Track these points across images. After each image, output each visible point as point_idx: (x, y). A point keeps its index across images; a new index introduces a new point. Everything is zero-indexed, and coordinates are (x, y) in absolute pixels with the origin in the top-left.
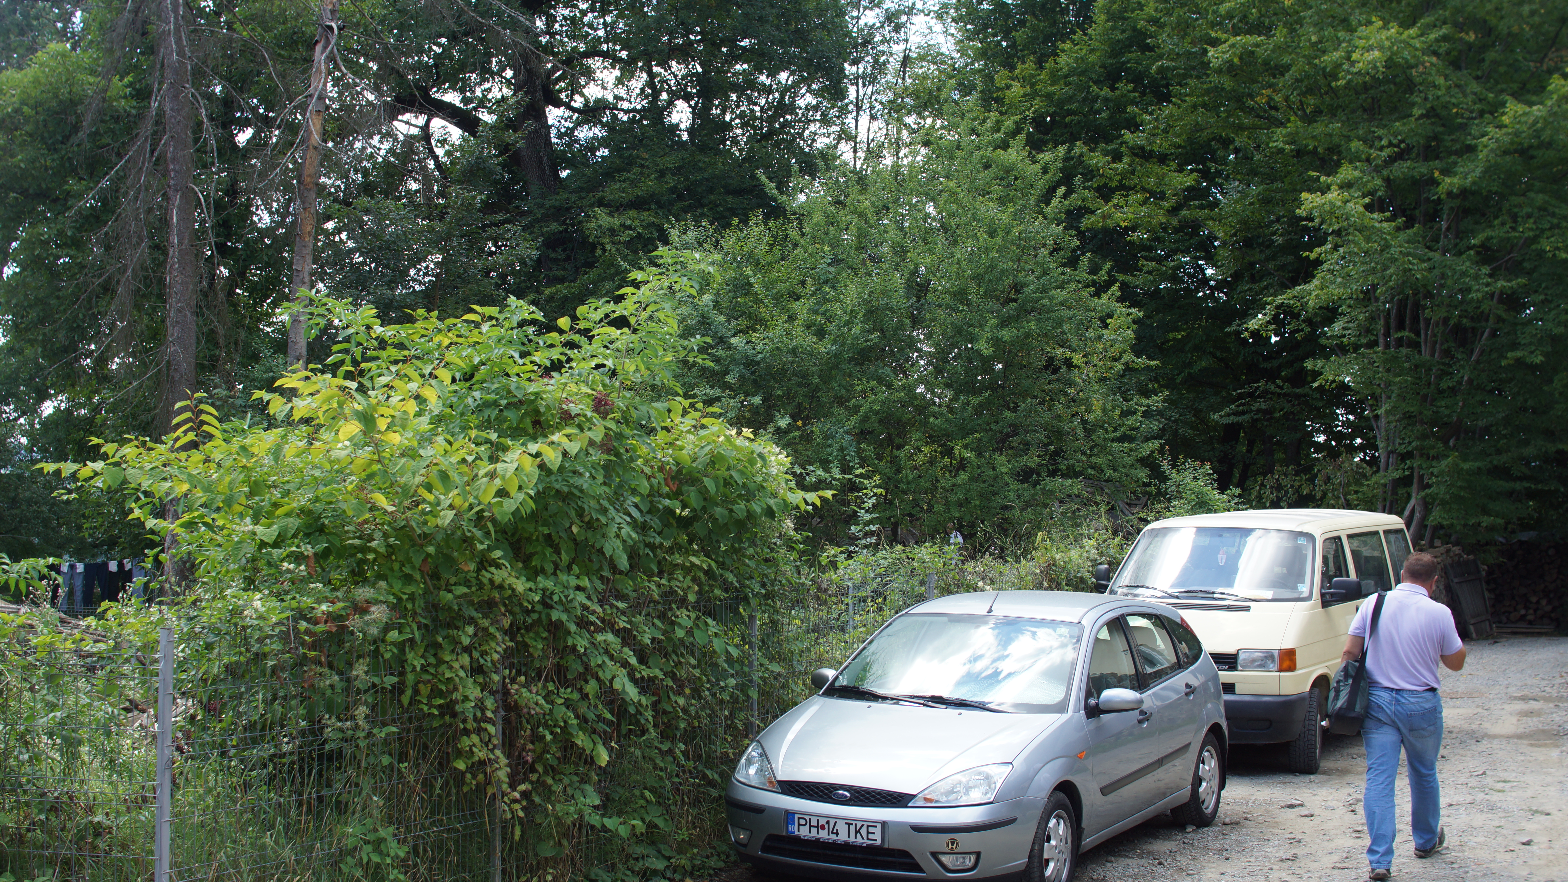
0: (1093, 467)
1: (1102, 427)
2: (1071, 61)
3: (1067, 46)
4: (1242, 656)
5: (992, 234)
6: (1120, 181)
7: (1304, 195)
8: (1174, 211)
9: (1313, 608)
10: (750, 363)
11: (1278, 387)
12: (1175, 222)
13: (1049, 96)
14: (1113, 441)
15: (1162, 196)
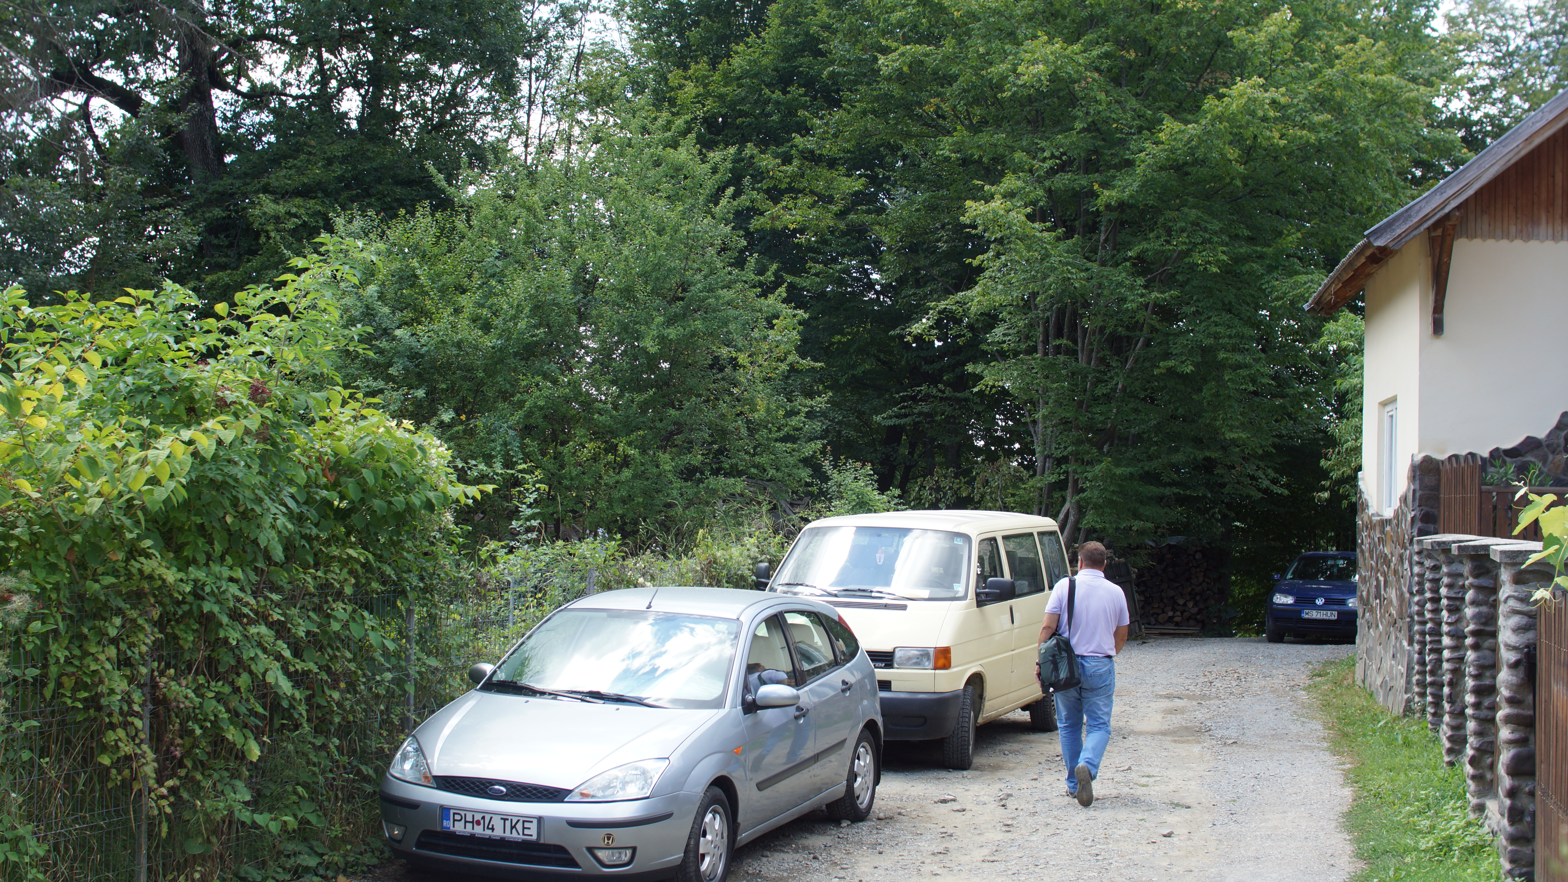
0: (754, 466)
1: (766, 427)
2: (744, 63)
3: (741, 48)
4: (898, 654)
5: (660, 232)
6: (789, 183)
7: (968, 203)
8: (841, 215)
9: (968, 607)
10: (414, 356)
11: (940, 391)
12: (842, 226)
13: (721, 97)
14: (776, 440)
15: (830, 200)
